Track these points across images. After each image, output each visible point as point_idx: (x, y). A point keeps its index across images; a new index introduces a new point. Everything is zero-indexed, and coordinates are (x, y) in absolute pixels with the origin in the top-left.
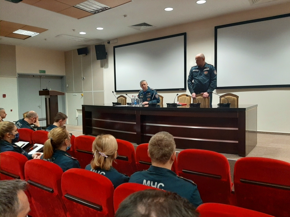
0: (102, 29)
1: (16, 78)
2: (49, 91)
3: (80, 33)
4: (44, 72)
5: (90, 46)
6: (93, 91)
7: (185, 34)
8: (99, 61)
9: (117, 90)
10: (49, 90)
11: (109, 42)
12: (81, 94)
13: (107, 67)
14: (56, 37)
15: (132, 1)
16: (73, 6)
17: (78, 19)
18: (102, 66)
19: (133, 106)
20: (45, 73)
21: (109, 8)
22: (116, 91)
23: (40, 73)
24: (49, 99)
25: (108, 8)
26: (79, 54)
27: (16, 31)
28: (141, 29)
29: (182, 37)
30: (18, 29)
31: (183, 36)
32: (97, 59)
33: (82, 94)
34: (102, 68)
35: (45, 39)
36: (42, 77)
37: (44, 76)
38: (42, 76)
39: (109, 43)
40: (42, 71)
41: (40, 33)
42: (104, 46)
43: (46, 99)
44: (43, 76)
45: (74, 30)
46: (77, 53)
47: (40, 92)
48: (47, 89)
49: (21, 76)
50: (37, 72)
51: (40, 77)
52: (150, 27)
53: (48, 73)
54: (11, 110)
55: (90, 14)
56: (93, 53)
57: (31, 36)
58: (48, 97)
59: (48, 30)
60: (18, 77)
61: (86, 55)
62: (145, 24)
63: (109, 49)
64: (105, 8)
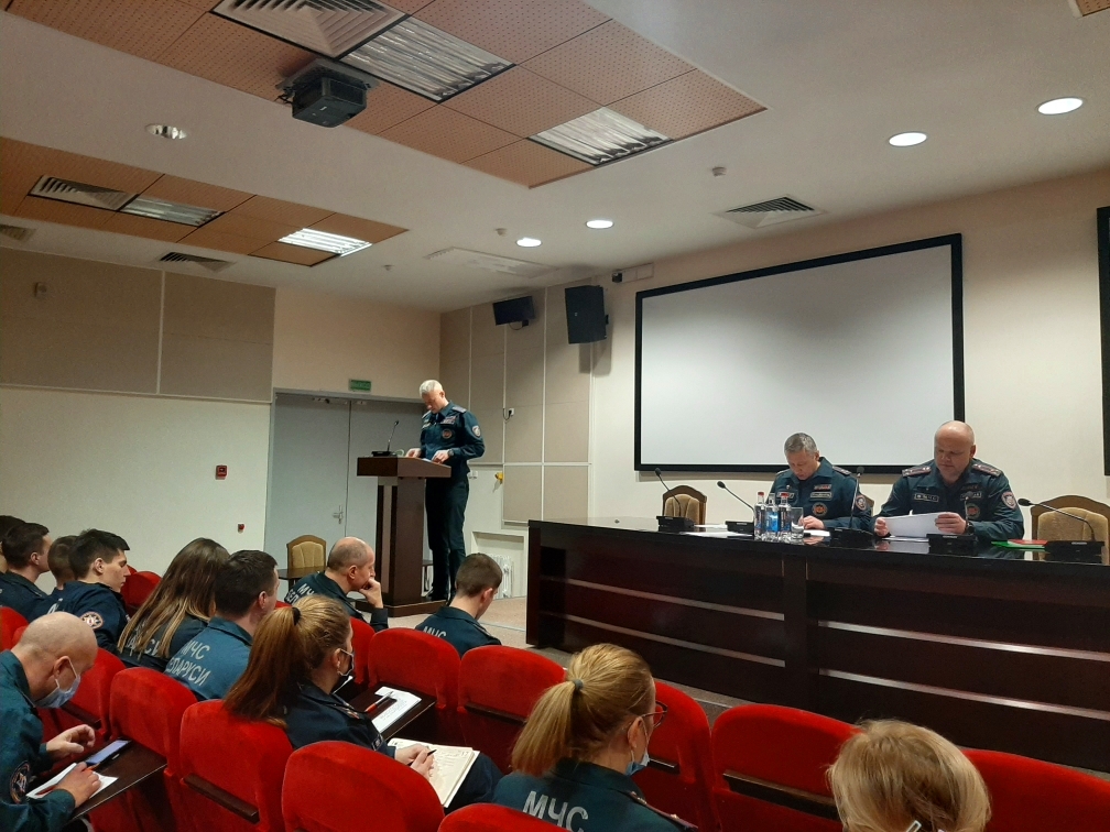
0: (607, 224)
1: (269, 407)
2: (396, 459)
3: (520, 243)
4: (366, 385)
5: (540, 291)
6: (543, 463)
7: (955, 241)
8: (576, 346)
9: (643, 462)
10: (399, 456)
11: (620, 275)
12: (495, 472)
13: (607, 371)
14: (428, 257)
15: (765, 109)
16: (528, 138)
17: (531, 187)
18: (586, 366)
19: (764, 537)
20: (369, 389)
21: (665, 143)
22: (638, 466)
23: (352, 388)
24: (395, 489)
25: (657, 139)
26: (499, 322)
27: (293, 232)
28: (761, 224)
29: (945, 251)
30: (299, 229)
31: (948, 248)
32: (571, 342)
33: (499, 472)
34: (584, 375)
35: (388, 267)
36: (355, 404)
37: (364, 403)
38: (356, 400)
39: (618, 278)
40: (357, 382)
41: (374, 240)
42: (599, 290)
43: (381, 490)
44: (362, 400)
45: (500, 231)
46: (493, 320)
47: (361, 461)
48: (388, 453)
49: (287, 401)
50: (341, 388)
51: (350, 404)
52: (801, 213)
53: (380, 390)
54: (241, 528)
55: (581, 169)
56: (553, 317)
57: (338, 255)
58: (389, 483)
59: (406, 230)
60: (277, 401)
61: (526, 324)
62: (787, 204)
63: (620, 302)
64: (647, 140)
